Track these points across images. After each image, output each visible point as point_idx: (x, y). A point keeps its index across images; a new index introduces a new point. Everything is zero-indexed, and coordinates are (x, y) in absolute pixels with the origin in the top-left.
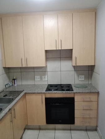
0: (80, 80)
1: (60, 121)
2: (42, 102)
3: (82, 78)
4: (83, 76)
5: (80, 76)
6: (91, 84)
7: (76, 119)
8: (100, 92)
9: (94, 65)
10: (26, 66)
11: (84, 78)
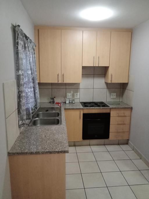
0: (111, 97)
1: (96, 136)
2: (80, 118)
3: (114, 96)
4: (115, 94)
5: (112, 93)
6: (122, 101)
7: (110, 134)
8: (133, 108)
9: (127, 82)
10: (62, 82)
11: (116, 96)
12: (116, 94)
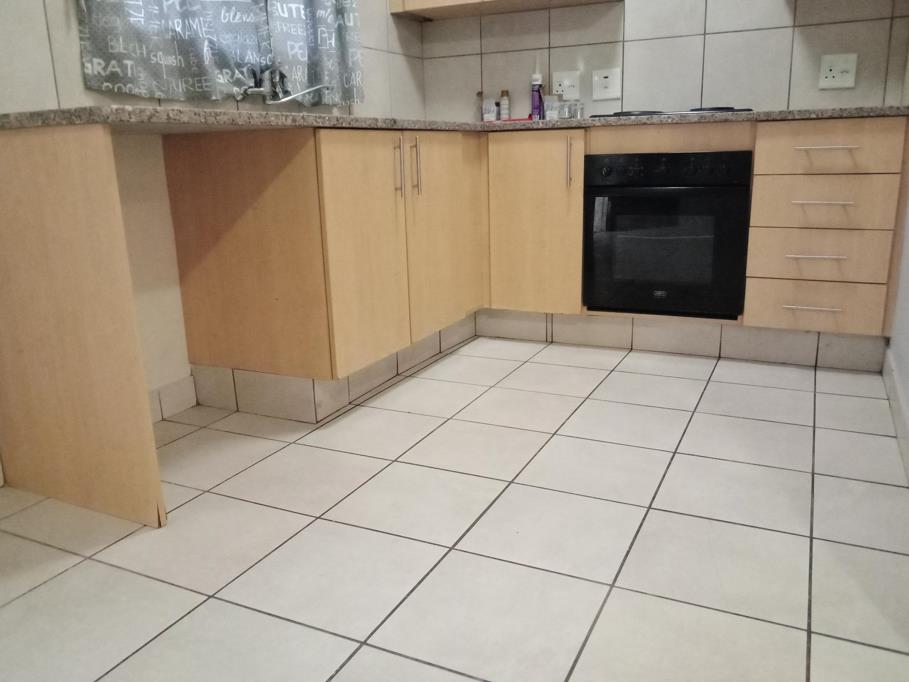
1: (659, 293)
3: (844, 73)
5: (828, 59)
11: (852, 76)
12: (853, 58)
